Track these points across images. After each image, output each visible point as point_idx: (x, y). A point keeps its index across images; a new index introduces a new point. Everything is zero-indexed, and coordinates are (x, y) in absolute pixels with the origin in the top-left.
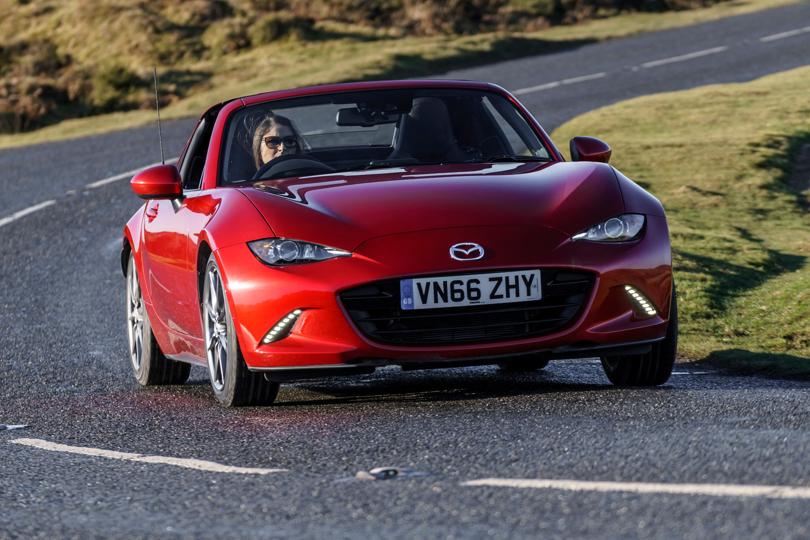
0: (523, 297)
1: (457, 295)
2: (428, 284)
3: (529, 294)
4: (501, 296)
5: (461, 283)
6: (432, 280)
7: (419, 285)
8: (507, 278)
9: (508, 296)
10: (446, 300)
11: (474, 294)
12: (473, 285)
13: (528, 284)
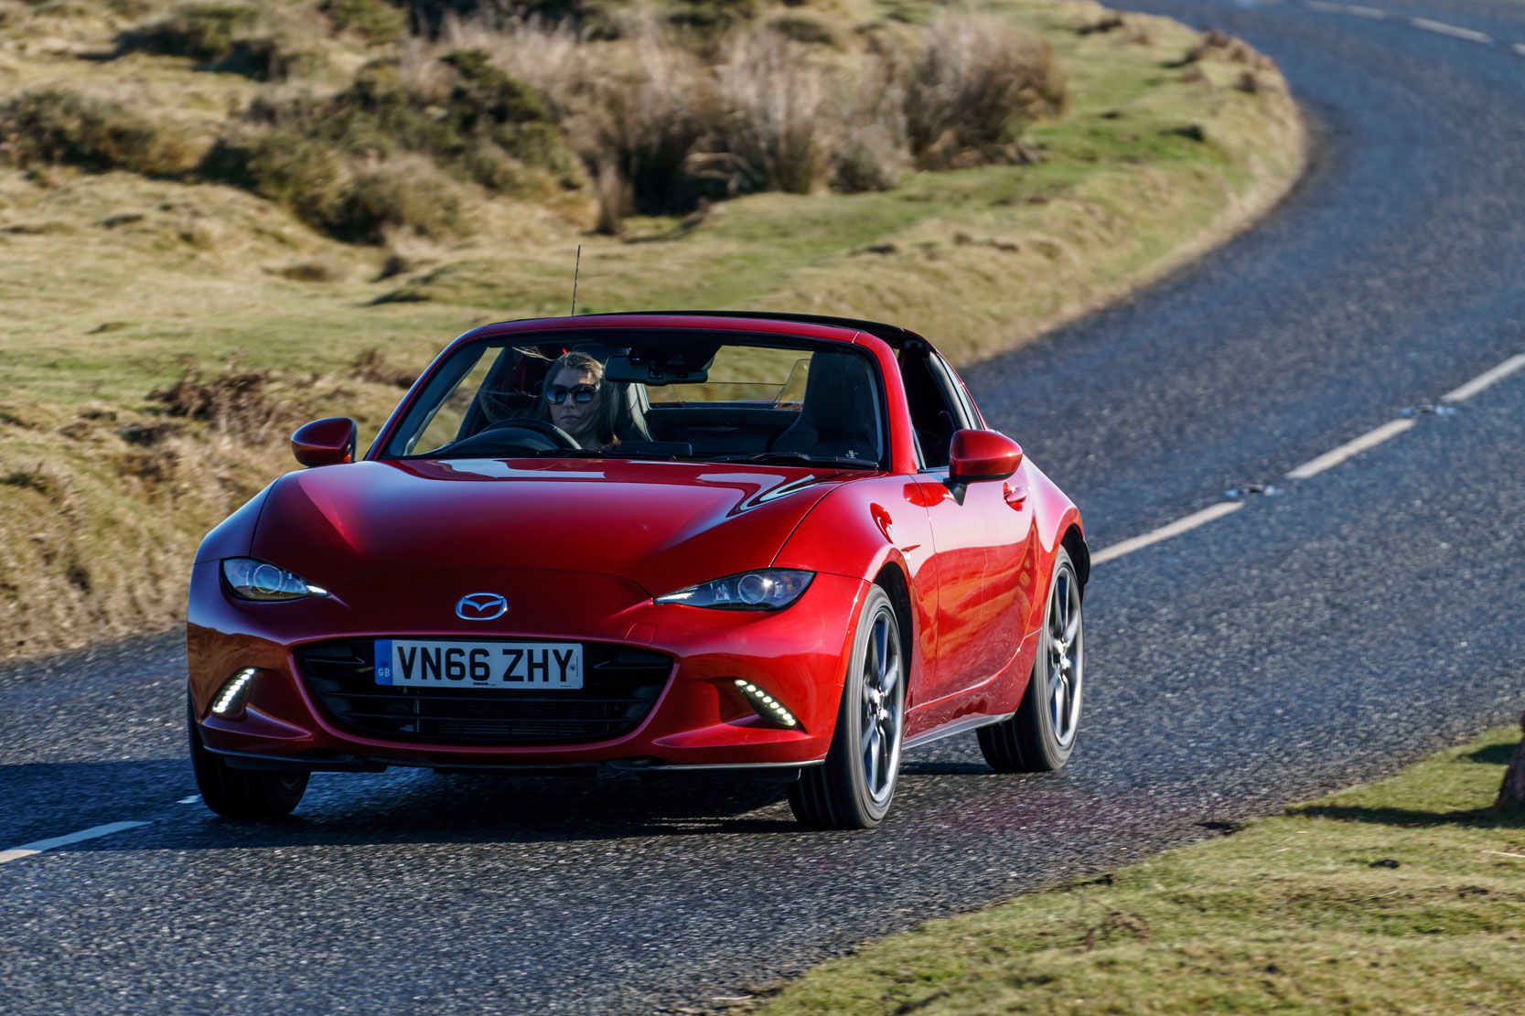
0: (554, 683)
1: (455, 671)
2: (413, 650)
3: (563, 678)
4: (520, 679)
5: (461, 653)
6: (419, 644)
7: (400, 649)
8: (530, 652)
9: (531, 678)
10: (438, 676)
11: (480, 671)
12: (479, 658)
13: (563, 664)
